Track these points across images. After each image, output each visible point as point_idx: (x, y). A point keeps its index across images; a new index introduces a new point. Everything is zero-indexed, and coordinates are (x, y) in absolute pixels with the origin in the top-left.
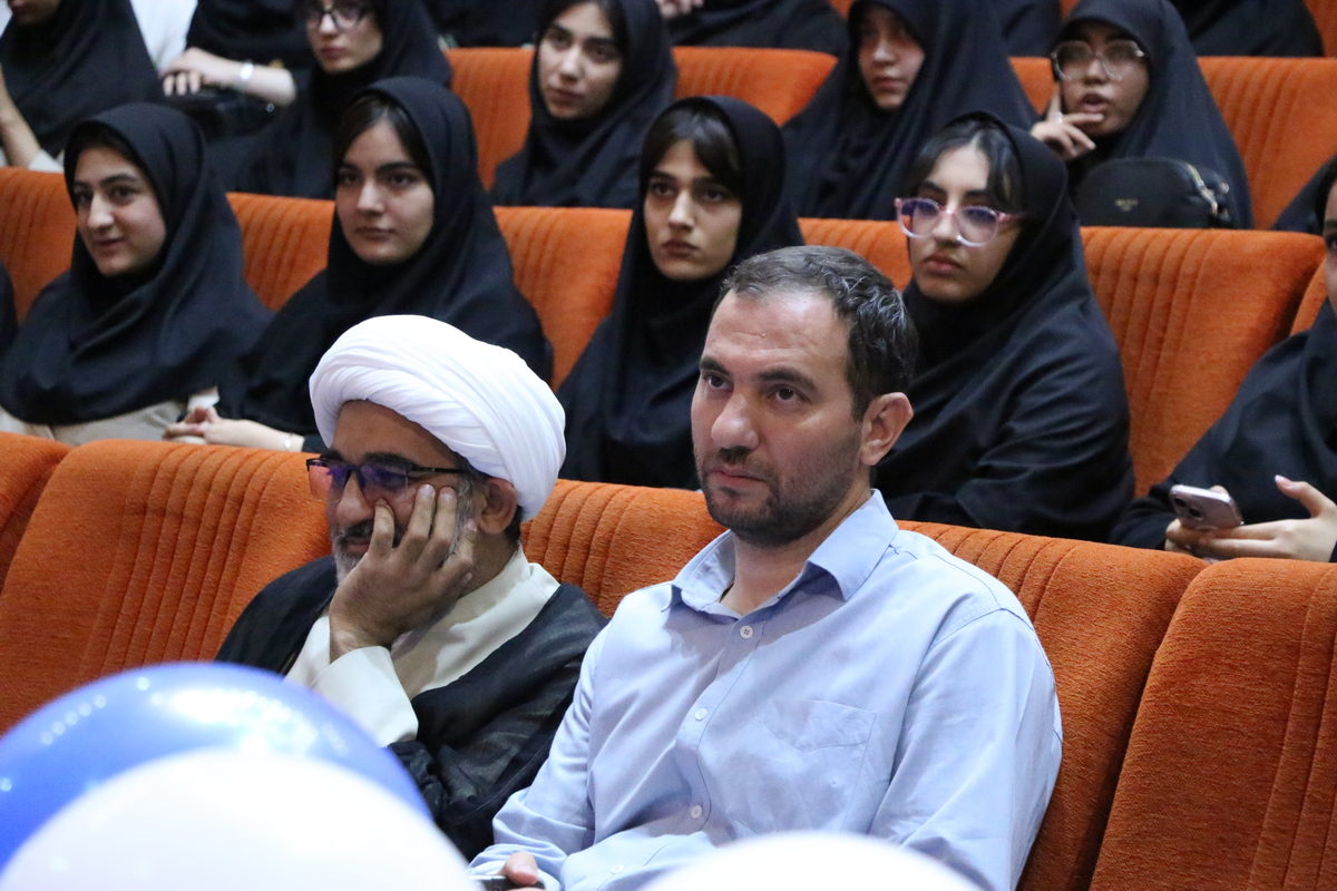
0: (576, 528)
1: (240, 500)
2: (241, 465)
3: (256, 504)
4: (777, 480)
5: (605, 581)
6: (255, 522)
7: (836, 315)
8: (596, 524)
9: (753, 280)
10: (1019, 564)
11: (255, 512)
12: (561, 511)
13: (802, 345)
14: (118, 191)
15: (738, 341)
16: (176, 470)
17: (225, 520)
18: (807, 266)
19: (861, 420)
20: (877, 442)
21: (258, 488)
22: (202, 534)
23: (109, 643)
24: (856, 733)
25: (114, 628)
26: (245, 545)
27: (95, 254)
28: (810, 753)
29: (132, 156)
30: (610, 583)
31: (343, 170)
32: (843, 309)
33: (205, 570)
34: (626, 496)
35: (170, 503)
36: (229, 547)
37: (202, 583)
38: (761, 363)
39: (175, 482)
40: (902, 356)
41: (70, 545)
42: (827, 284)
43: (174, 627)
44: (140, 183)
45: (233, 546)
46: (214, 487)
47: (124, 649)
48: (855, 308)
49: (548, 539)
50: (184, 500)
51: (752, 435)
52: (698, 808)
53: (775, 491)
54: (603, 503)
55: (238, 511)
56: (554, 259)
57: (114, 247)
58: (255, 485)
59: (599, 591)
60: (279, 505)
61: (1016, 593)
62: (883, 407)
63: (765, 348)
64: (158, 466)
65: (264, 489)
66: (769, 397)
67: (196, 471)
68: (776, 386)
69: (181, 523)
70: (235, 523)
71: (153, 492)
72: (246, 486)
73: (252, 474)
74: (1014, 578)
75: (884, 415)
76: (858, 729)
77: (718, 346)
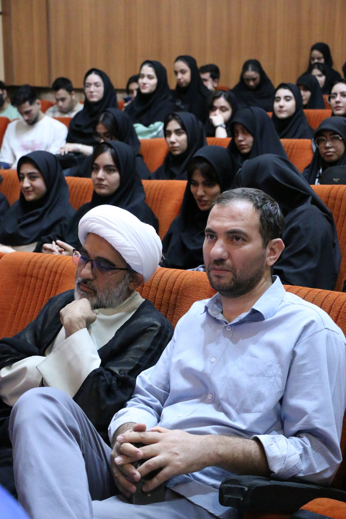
0: (167, 285)
1: (56, 273)
2: (57, 261)
3: (61, 274)
4: (236, 271)
5: (177, 304)
6: (60, 280)
7: (254, 209)
8: (174, 283)
9: (224, 198)
10: (330, 302)
11: (61, 277)
12: (162, 279)
13: (243, 220)
14: (32, 177)
15: (218, 220)
16: (36, 262)
17: (51, 279)
18: (243, 192)
19: (266, 248)
20: (272, 257)
21: (62, 269)
22: (44, 284)
23: (14, 319)
24: (272, 372)
25: (15, 314)
26: (57, 288)
27: (25, 195)
28: (253, 378)
29: (37, 167)
30: (179, 304)
31: (94, 166)
32: (258, 207)
33: (44, 296)
34: (185, 274)
35: (34, 273)
36: (52, 288)
37: (43, 300)
38: (226, 228)
39: (36, 266)
40: (280, 225)
41: (3, 286)
42: (251, 198)
43: (34, 314)
44: (39, 175)
45: (53, 289)
46: (48, 268)
47: (18, 321)
48: (261, 206)
49: (158, 288)
50: (39, 272)
51: (225, 255)
52: (211, 395)
53: (235, 275)
54: (176, 276)
55: (55, 276)
56: (163, 196)
57: (30, 193)
58: (61, 268)
59: (175, 307)
60: (69, 275)
61: (329, 314)
62: (273, 244)
63: (228, 222)
64: (31, 261)
65: (63, 269)
66: (231, 240)
67: (42, 262)
68: (233, 236)
69: (37, 280)
70: (54, 280)
71: (29, 269)
72: (58, 268)
73: (60, 264)
74: (328, 308)
75: (274, 247)
76: (272, 371)
77: (212, 223)
